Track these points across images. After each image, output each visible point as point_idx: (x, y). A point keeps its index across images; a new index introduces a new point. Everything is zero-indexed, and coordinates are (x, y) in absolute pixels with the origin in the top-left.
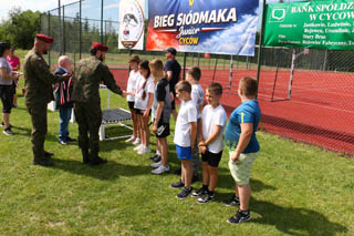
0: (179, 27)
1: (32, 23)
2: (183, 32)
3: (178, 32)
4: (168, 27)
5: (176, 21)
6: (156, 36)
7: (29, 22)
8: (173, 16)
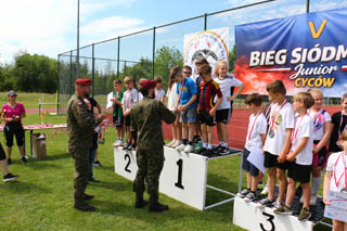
0: (295, 65)
1: (38, 66)
2: (301, 72)
3: (292, 71)
4: (276, 65)
5: (289, 57)
6: (253, 76)
7: (34, 65)
8: (284, 51)
